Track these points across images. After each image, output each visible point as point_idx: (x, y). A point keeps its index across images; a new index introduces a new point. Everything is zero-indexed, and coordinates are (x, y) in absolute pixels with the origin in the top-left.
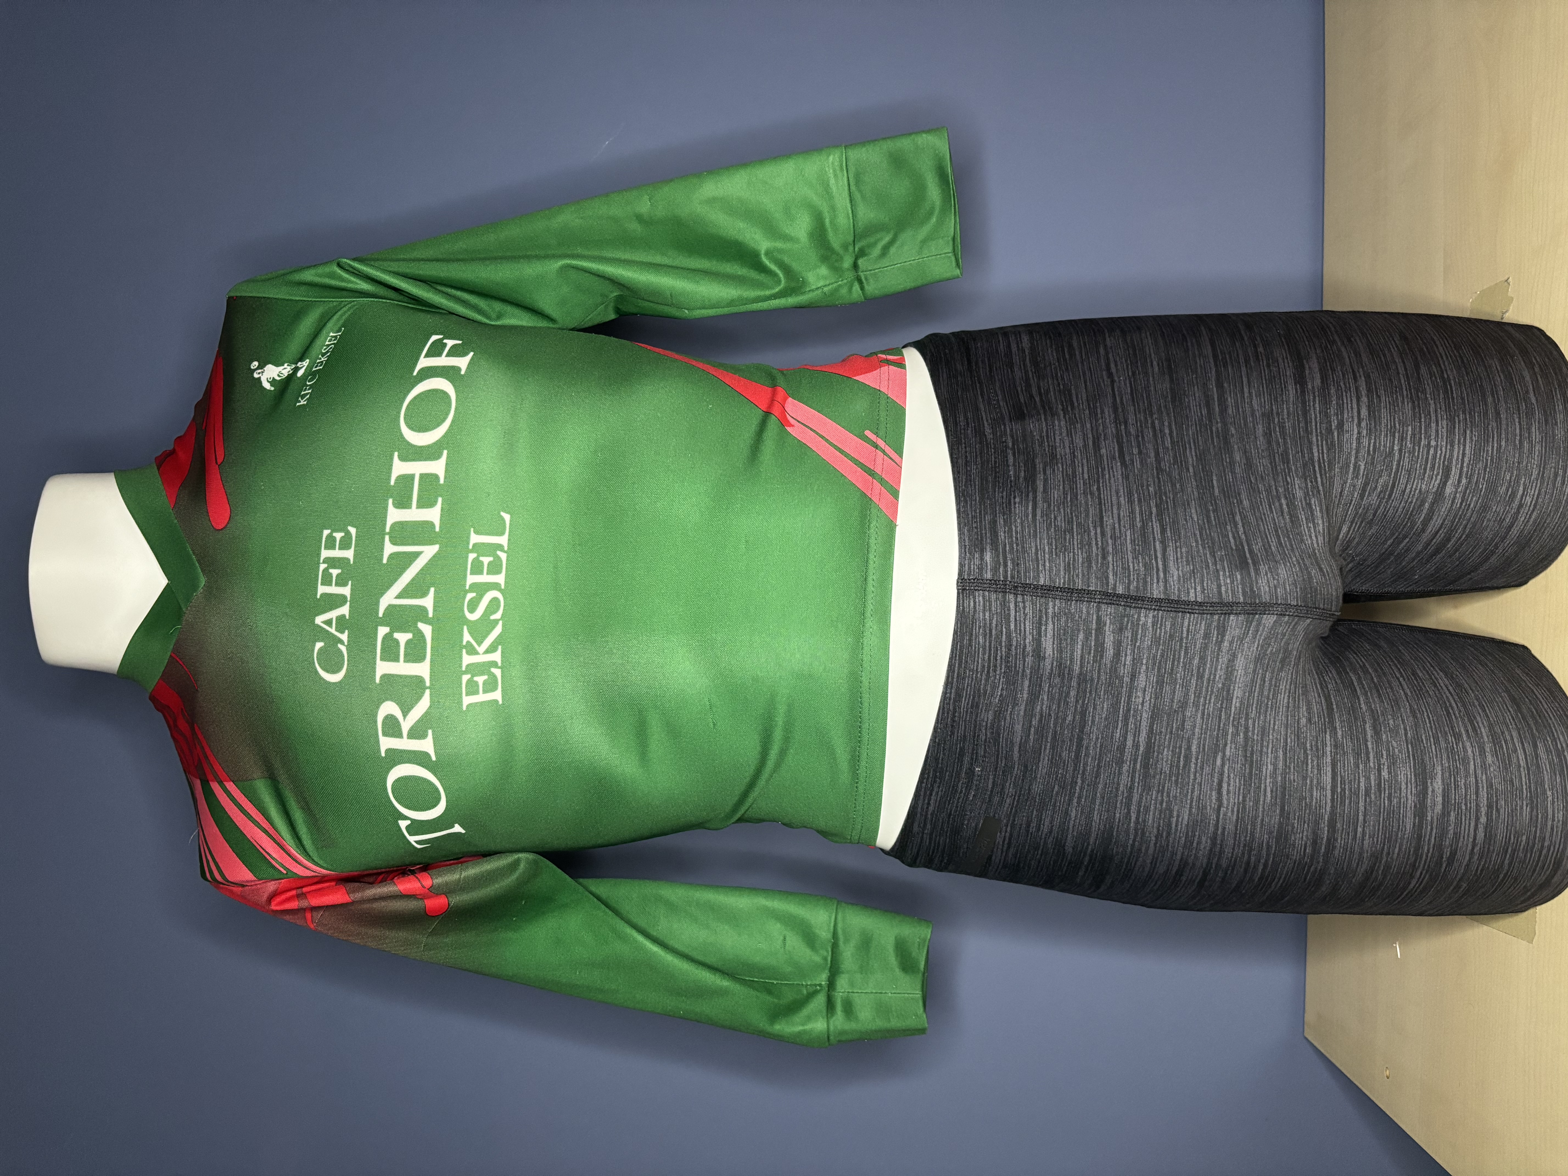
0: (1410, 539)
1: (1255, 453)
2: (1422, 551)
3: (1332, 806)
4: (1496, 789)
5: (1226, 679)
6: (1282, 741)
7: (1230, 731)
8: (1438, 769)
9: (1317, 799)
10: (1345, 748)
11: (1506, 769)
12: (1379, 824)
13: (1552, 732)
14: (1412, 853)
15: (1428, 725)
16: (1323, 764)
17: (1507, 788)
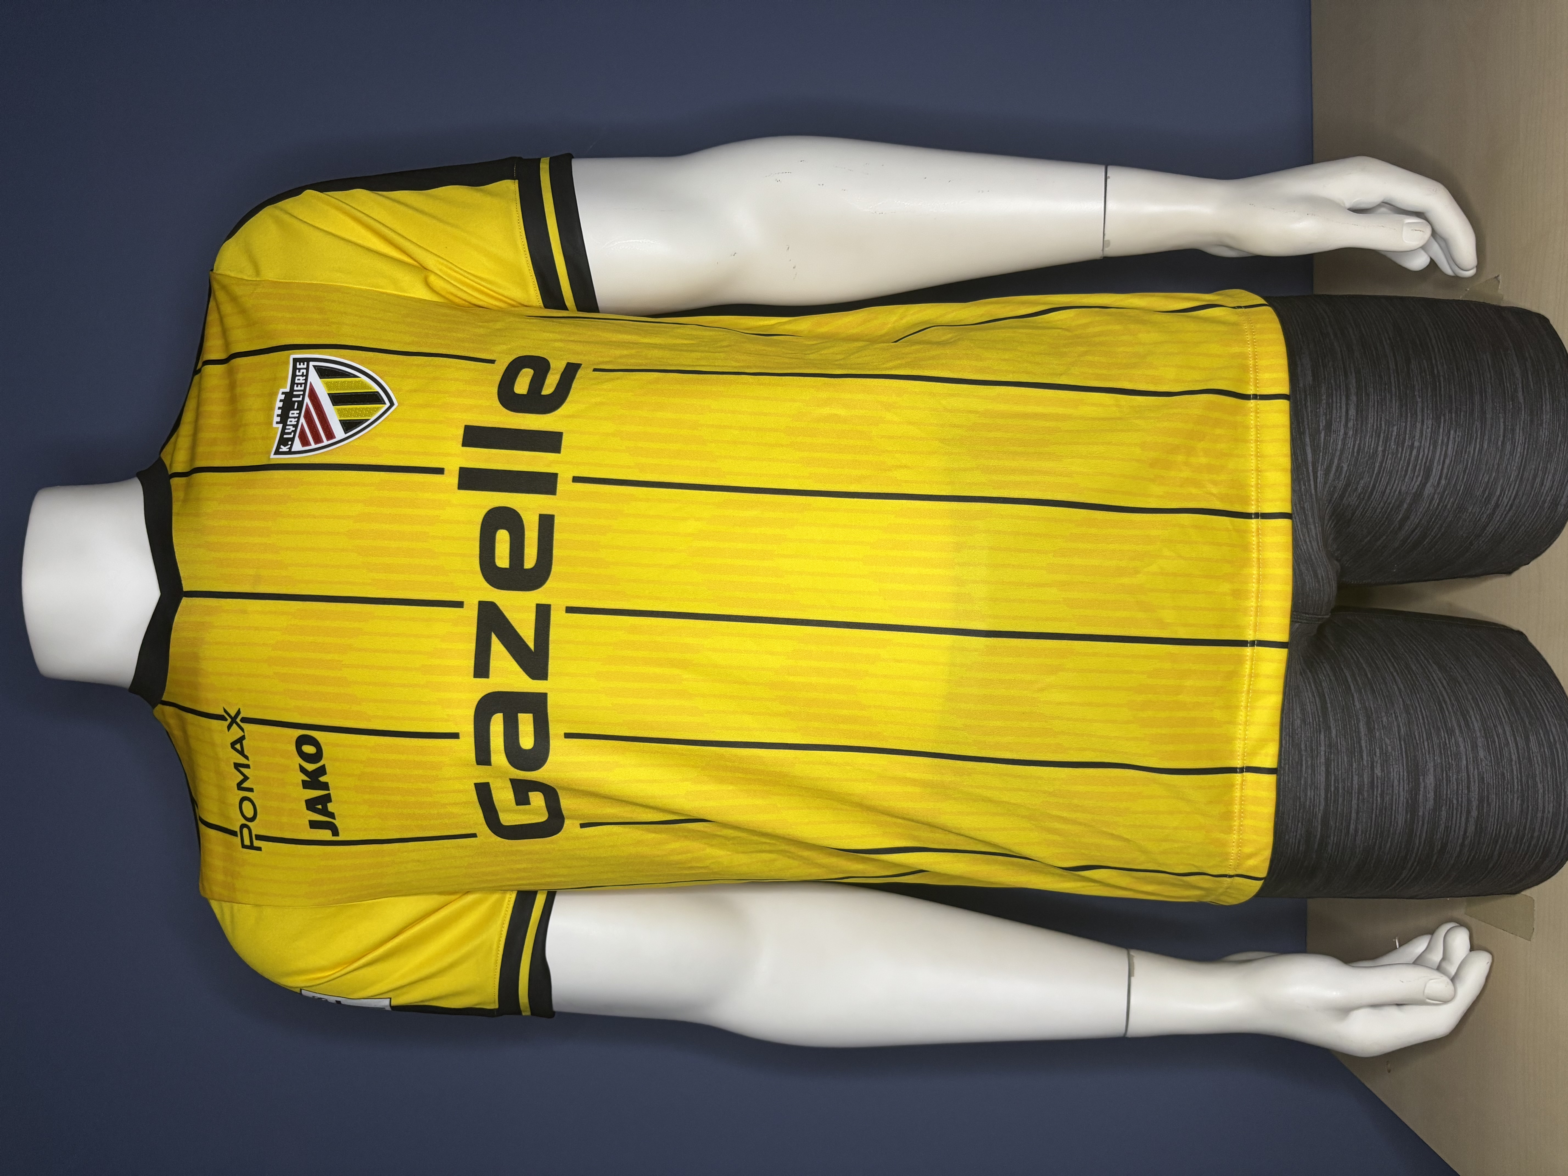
0: (1387, 536)
2: (1398, 548)
3: (1326, 805)
4: (1488, 784)
8: (1431, 765)
9: (1311, 799)
10: (1339, 747)
11: (1498, 764)
12: (1371, 820)
13: (1545, 725)
14: (1403, 846)
15: (1421, 721)
16: (1317, 763)
17: (1498, 783)
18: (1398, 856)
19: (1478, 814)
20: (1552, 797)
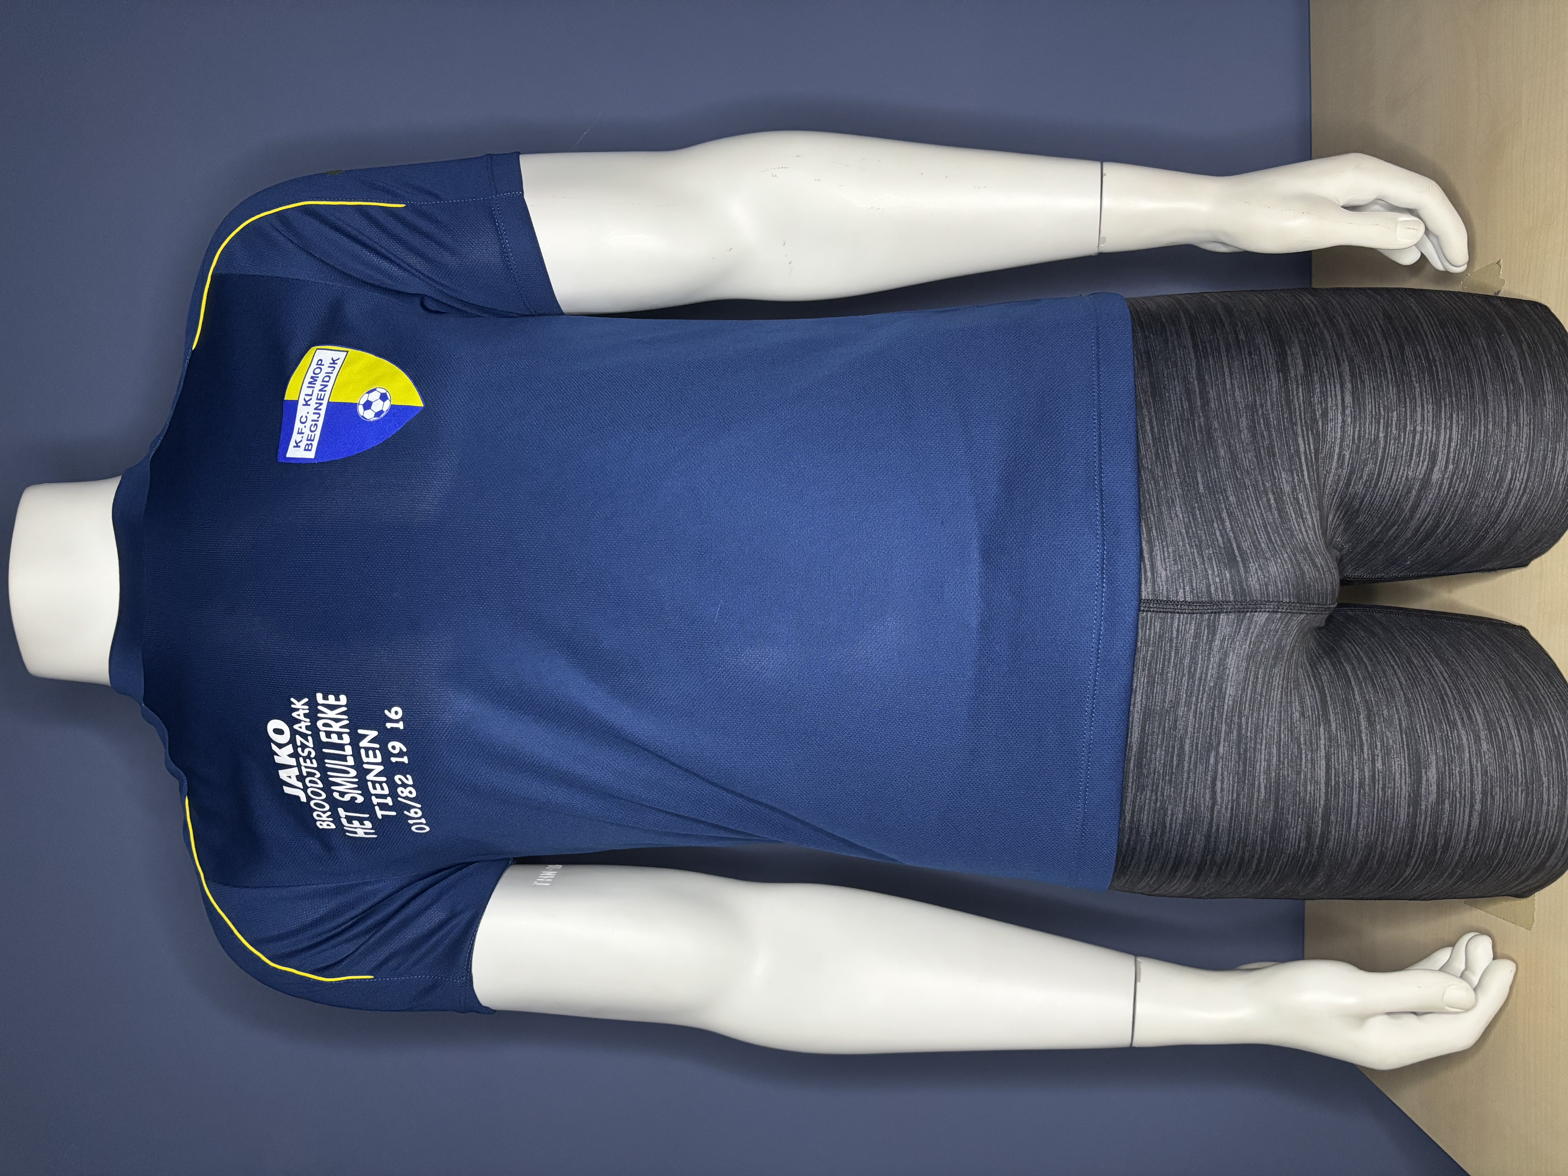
0: (1398, 526)
1: (1240, 447)
2: (1410, 538)
3: (1327, 799)
4: (1492, 776)
5: (1218, 678)
6: (1275, 737)
7: (1223, 729)
8: (1433, 758)
9: (1310, 793)
10: (1339, 741)
11: (1502, 756)
12: (1373, 815)
13: (1549, 718)
14: (1406, 842)
15: (1423, 714)
16: (1317, 757)
17: (1502, 775)
18: (1401, 852)
19: (1482, 807)
20: (1557, 791)
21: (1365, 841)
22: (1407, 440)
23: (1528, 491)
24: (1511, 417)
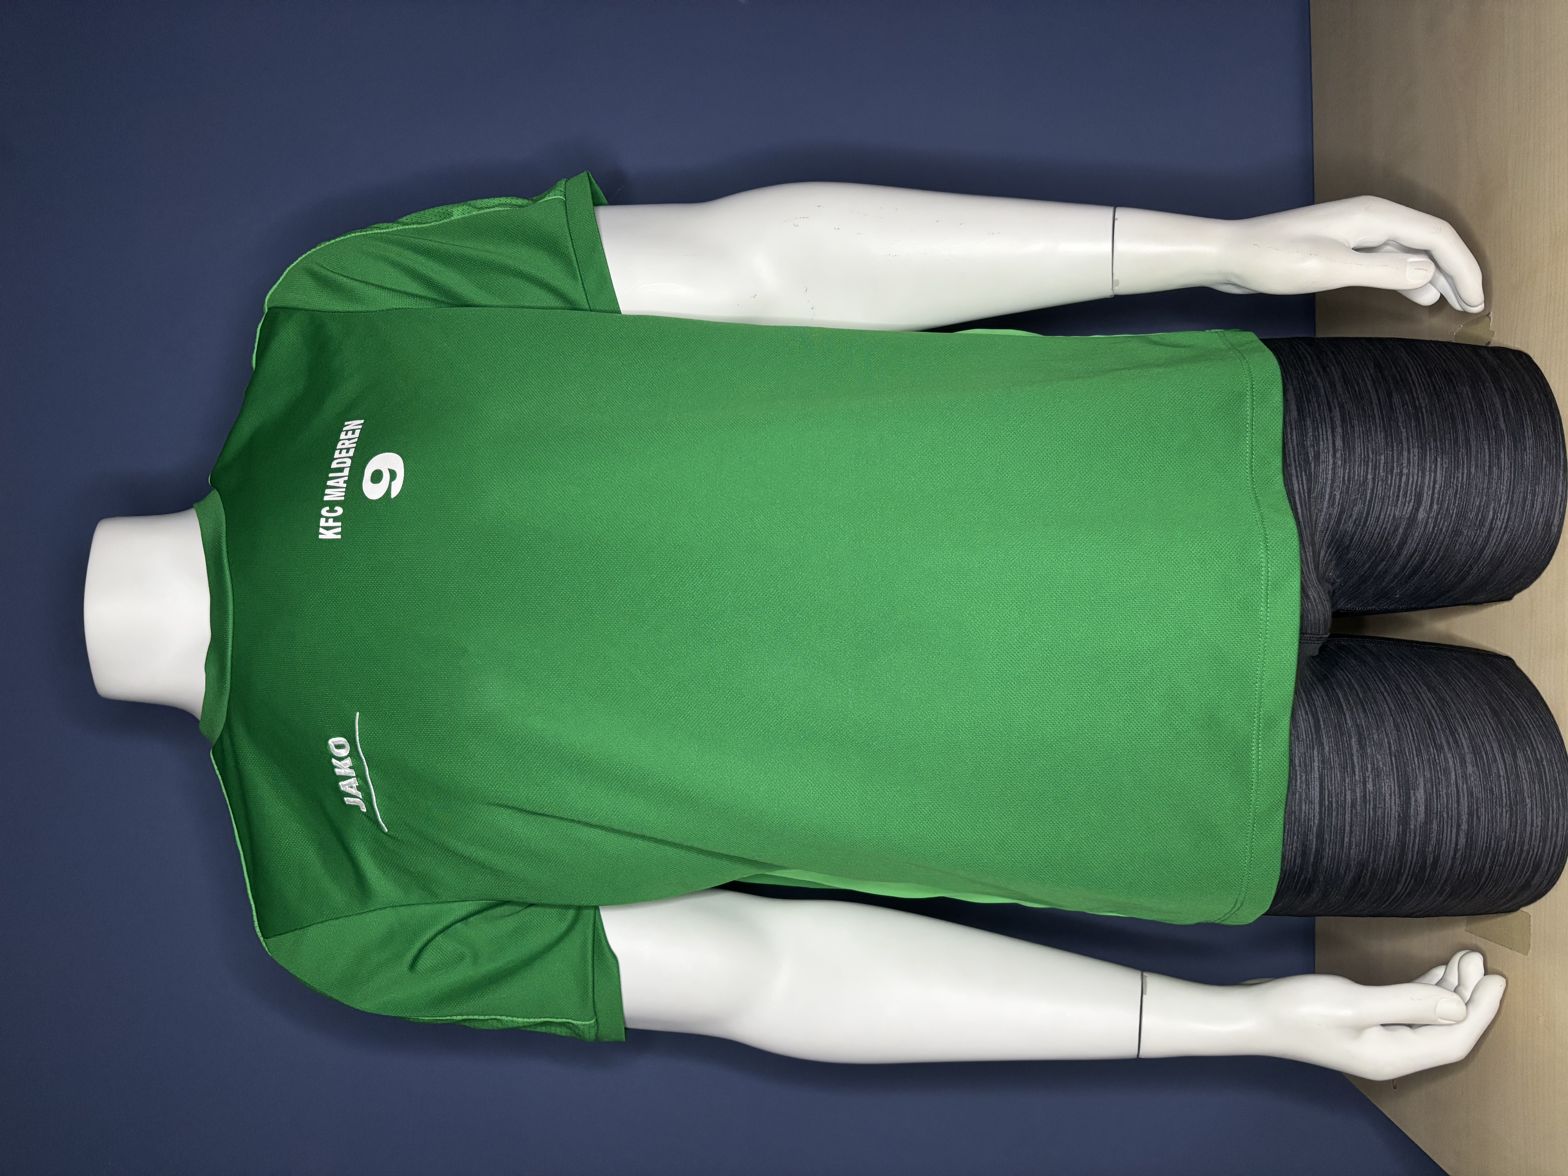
0: (1387, 562)
2: (1398, 574)
3: (1321, 819)
4: (1477, 799)
8: (1421, 780)
9: (1305, 812)
10: (1332, 763)
11: (1487, 779)
12: (1365, 833)
13: (1532, 742)
14: (1396, 859)
15: (1411, 738)
16: (1311, 778)
17: (1487, 797)
18: (1392, 870)
19: (1468, 828)
21: (1358, 858)
22: (1393, 481)
23: (1508, 530)
24: (1493, 461)
